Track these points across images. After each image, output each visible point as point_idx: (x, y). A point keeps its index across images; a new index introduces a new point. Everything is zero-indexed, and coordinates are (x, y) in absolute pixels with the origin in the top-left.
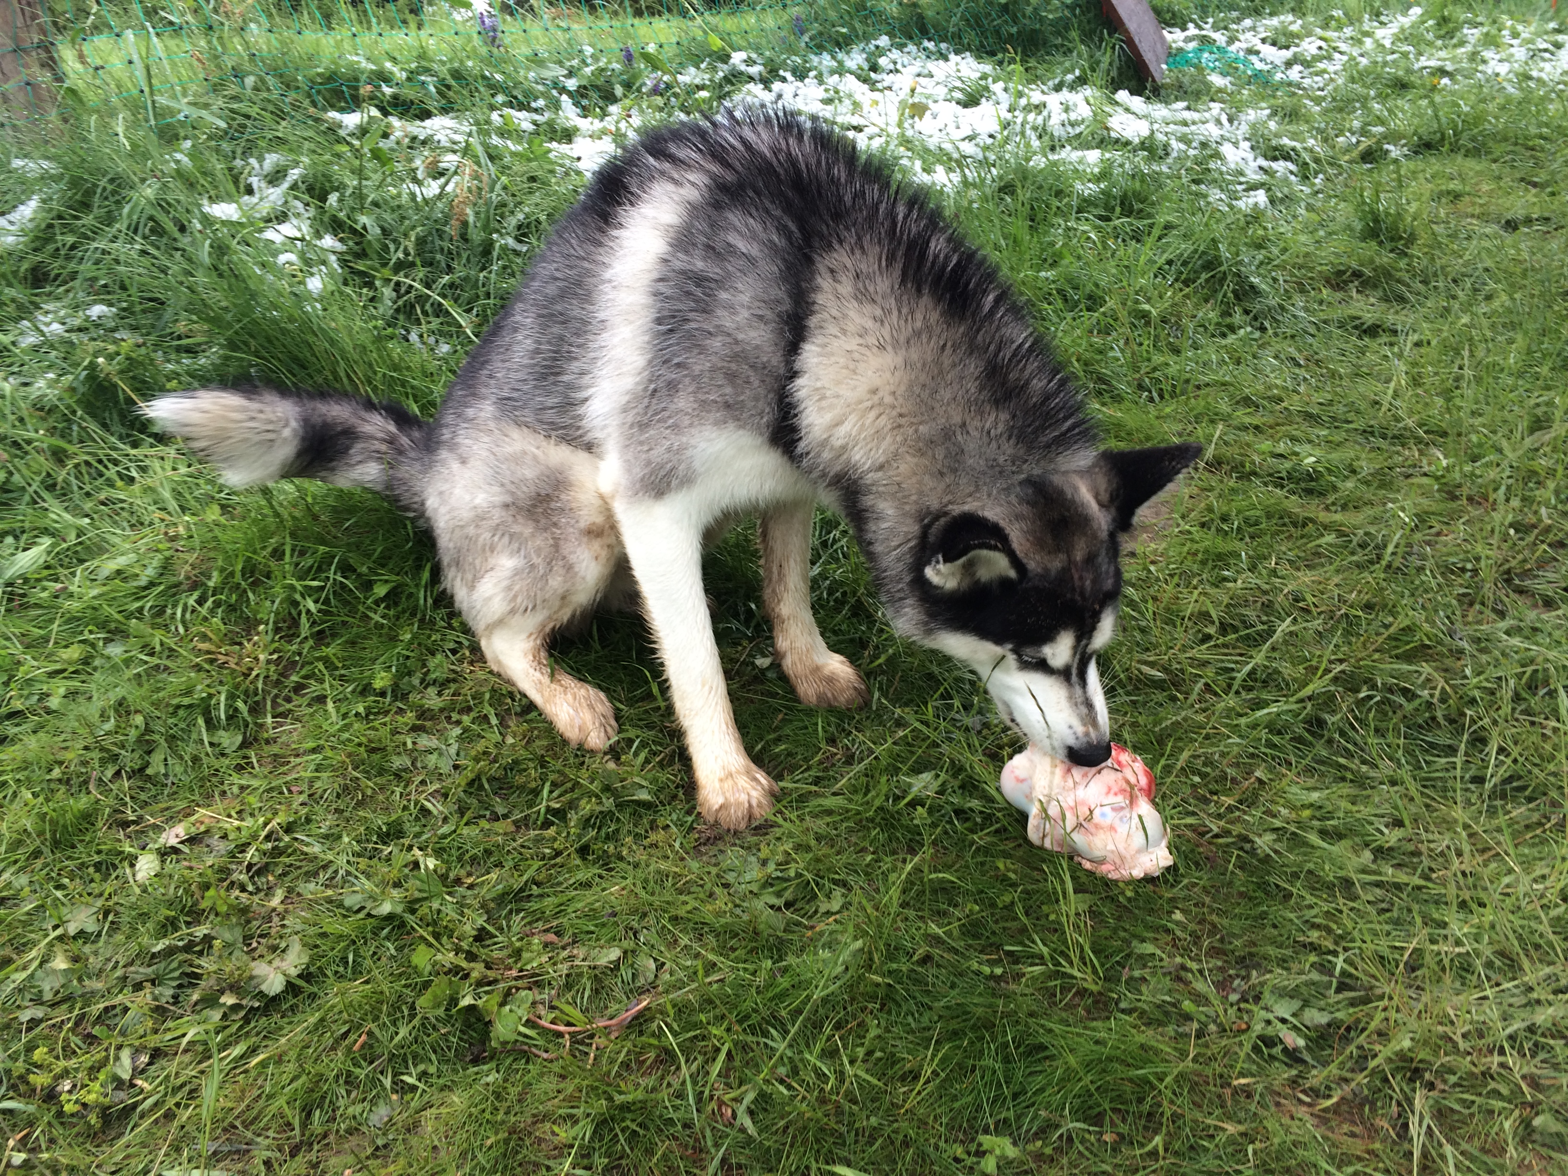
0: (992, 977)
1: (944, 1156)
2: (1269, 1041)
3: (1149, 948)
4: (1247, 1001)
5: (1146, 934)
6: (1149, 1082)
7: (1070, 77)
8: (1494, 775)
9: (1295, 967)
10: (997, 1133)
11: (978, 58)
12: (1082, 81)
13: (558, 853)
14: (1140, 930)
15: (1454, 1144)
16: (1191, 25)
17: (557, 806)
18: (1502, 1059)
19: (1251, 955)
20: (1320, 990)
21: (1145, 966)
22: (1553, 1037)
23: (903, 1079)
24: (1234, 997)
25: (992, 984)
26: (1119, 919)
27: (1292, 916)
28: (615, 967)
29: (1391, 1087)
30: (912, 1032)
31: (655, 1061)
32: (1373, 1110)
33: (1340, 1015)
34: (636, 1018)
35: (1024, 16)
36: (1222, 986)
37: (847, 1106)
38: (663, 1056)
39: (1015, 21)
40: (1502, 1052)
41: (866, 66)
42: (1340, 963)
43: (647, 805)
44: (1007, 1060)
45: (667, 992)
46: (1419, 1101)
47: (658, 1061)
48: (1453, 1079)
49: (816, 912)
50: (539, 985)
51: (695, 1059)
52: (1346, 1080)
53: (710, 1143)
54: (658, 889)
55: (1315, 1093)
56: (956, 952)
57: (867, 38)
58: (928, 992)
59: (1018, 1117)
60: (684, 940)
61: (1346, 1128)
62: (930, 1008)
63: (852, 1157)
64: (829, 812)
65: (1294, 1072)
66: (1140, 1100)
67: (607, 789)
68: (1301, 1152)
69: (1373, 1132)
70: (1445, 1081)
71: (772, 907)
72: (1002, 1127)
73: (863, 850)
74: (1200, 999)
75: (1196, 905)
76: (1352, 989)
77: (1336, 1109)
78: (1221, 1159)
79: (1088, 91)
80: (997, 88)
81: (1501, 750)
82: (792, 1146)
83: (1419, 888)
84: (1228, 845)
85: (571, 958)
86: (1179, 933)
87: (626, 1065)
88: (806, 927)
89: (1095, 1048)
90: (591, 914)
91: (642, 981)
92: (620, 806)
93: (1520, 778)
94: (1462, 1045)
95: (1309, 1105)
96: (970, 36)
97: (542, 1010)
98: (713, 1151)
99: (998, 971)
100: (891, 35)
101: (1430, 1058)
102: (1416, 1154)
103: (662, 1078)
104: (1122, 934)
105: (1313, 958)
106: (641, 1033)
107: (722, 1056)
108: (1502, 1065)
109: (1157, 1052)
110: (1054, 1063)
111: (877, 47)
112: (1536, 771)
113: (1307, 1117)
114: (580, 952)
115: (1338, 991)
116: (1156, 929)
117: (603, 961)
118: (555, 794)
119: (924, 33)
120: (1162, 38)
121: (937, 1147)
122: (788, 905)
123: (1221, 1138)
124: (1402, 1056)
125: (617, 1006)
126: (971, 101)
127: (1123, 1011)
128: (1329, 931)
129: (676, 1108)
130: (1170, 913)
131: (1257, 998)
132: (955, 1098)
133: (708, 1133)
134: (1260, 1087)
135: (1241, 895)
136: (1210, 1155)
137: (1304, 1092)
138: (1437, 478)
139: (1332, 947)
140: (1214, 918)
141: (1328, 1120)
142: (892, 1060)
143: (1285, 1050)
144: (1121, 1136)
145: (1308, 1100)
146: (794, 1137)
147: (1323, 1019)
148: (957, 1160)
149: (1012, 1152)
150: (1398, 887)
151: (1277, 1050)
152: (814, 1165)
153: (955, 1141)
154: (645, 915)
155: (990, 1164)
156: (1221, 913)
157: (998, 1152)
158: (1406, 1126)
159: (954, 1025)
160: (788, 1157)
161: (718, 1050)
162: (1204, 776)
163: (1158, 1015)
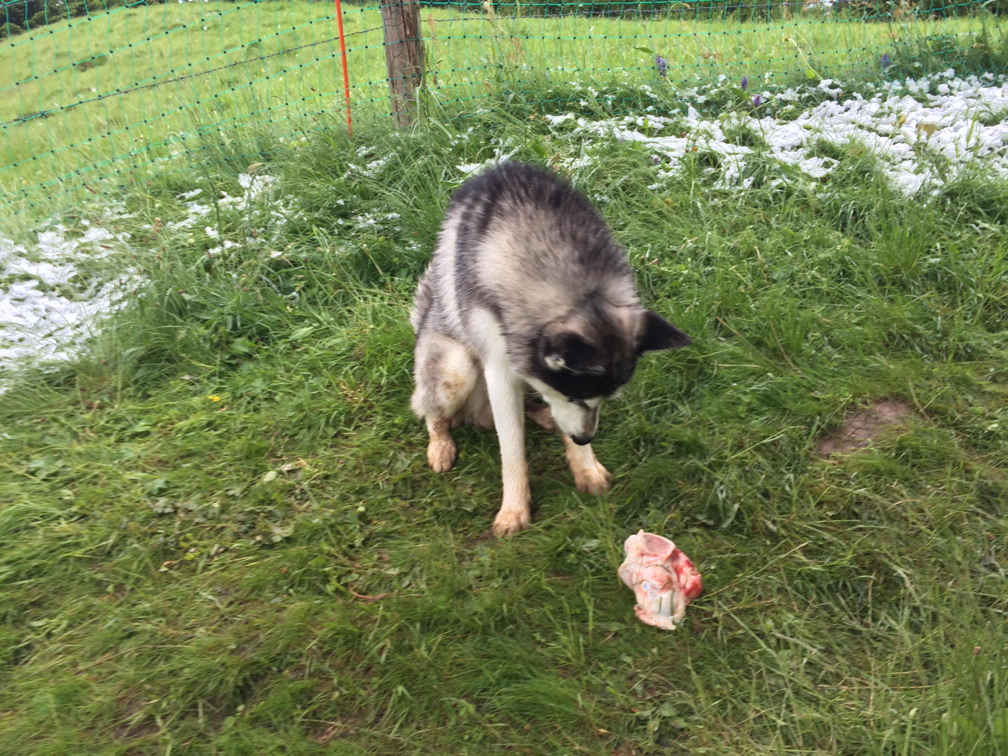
0: (538, 642)
3: (628, 659)
4: (652, 701)
5: (633, 653)
14: (632, 649)
41: (926, 89)
43: (469, 513)
50: (362, 573)
57: (935, 70)
92: (457, 510)
97: (356, 584)
100: (957, 68)
116: (640, 652)
117: (389, 573)
118: (435, 496)
119: (988, 67)
126: (990, 122)
130: (652, 647)
131: (661, 703)
147: (683, 725)
151: (642, 728)
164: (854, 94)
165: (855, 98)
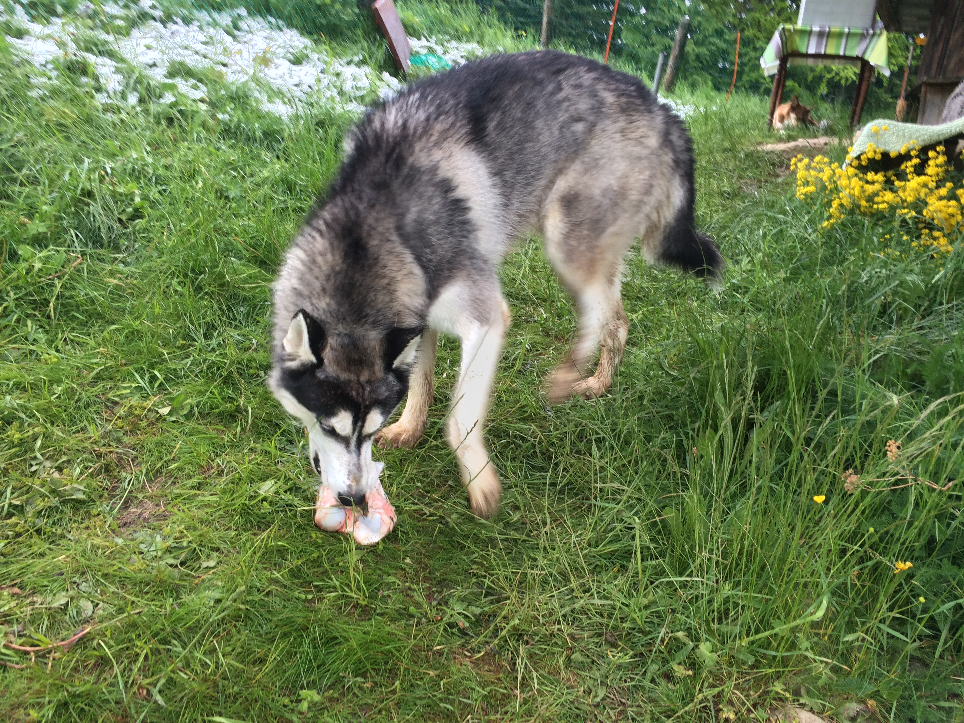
0: (306, 600)
1: (278, 704)
2: (451, 625)
3: (392, 579)
4: (441, 605)
5: (391, 571)
6: (392, 653)
7: (356, 59)
8: (561, 482)
9: (466, 585)
10: (309, 688)
11: (302, 34)
12: (363, 62)
13: (18, 535)
14: (388, 569)
15: (537, 671)
16: (423, 38)
17: (18, 503)
18: (559, 626)
19: (444, 579)
20: (477, 596)
21: (389, 589)
22: (581, 614)
23: (254, 663)
24: (434, 603)
25: (306, 604)
26: (377, 563)
27: (465, 558)
28: (64, 609)
29: (509, 645)
30: (261, 635)
31: (94, 665)
32: (500, 657)
33: (486, 609)
34: (81, 639)
35: (330, 14)
36: (429, 597)
37: (221, 682)
38: (100, 661)
39: (325, 16)
40: (559, 623)
41: (231, 24)
42: (487, 582)
43: (82, 502)
44: (315, 647)
45: (101, 622)
46: (521, 651)
47: (97, 665)
48: (537, 638)
49: (199, 567)
50: (9, 623)
51: (122, 662)
52: (487, 643)
53: (133, 712)
54: (93, 556)
55: (473, 651)
56: (285, 587)
57: (232, 7)
58: (269, 612)
59: (320, 679)
60: (112, 588)
61: (486, 667)
62: (271, 621)
63: (223, 711)
64: (207, 506)
65: (463, 641)
66: (386, 663)
67: (53, 491)
68: (465, 682)
69: (499, 668)
70: (533, 640)
71: (171, 566)
72: (311, 685)
73: (229, 529)
74: (418, 605)
75: (417, 554)
76: (492, 595)
77: (482, 659)
78: (426, 689)
79: (367, 69)
80: (314, 56)
81: (564, 469)
82: (186, 708)
83: (525, 541)
84: (434, 521)
85: (32, 603)
86: (408, 570)
87: (75, 669)
88: (193, 577)
89: (364, 636)
90: (44, 574)
91: (84, 616)
92: (63, 503)
93: (572, 483)
94: (542, 621)
95: (470, 657)
96: (297, 20)
97: (12, 638)
98: (136, 716)
99: (310, 597)
100: (247, 8)
101: (527, 628)
102: (520, 678)
103: (99, 676)
104: (378, 572)
105: (474, 580)
106: (86, 648)
107: (141, 659)
108: (559, 630)
109: (396, 635)
110: (342, 646)
111: (239, 15)
112: (579, 480)
113: (469, 663)
114: (38, 599)
115: (485, 596)
116: (396, 568)
117: (55, 605)
118: (15, 495)
119: (269, 11)
120: (407, 43)
121: (273, 700)
122: (182, 564)
123: (426, 679)
124: (514, 628)
125: (66, 633)
126: (297, 61)
127: (378, 615)
128: (482, 564)
129: (110, 693)
130: (404, 559)
131: (446, 604)
132: (285, 671)
133: (132, 706)
134: (446, 650)
135: (440, 548)
136: (421, 688)
137: (468, 651)
138: (541, 325)
139: (484, 573)
140: (427, 561)
141: (478, 664)
142: (248, 652)
143: (459, 629)
144: (375, 683)
145: (469, 654)
146: (188, 703)
147: (478, 611)
148: (285, 706)
149: (317, 698)
150: (515, 540)
151: (455, 630)
152: (200, 718)
153: (284, 695)
154: (84, 573)
155: (304, 706)
156: (430, 558)
157: (309, 699)
158: (515, 664)
159: (286, 629)
160: (184, 715)
161: (137, 655)
162: (422, 482)
163: (397, 616)
164: (175, 18)
165: (176, 23)
